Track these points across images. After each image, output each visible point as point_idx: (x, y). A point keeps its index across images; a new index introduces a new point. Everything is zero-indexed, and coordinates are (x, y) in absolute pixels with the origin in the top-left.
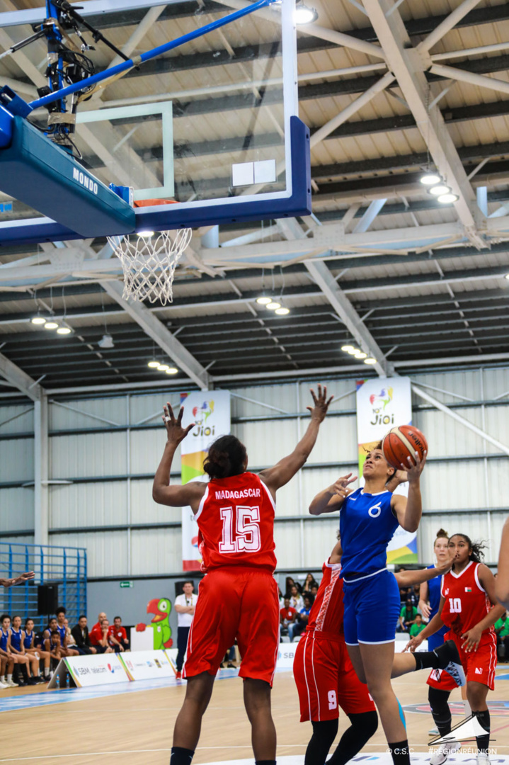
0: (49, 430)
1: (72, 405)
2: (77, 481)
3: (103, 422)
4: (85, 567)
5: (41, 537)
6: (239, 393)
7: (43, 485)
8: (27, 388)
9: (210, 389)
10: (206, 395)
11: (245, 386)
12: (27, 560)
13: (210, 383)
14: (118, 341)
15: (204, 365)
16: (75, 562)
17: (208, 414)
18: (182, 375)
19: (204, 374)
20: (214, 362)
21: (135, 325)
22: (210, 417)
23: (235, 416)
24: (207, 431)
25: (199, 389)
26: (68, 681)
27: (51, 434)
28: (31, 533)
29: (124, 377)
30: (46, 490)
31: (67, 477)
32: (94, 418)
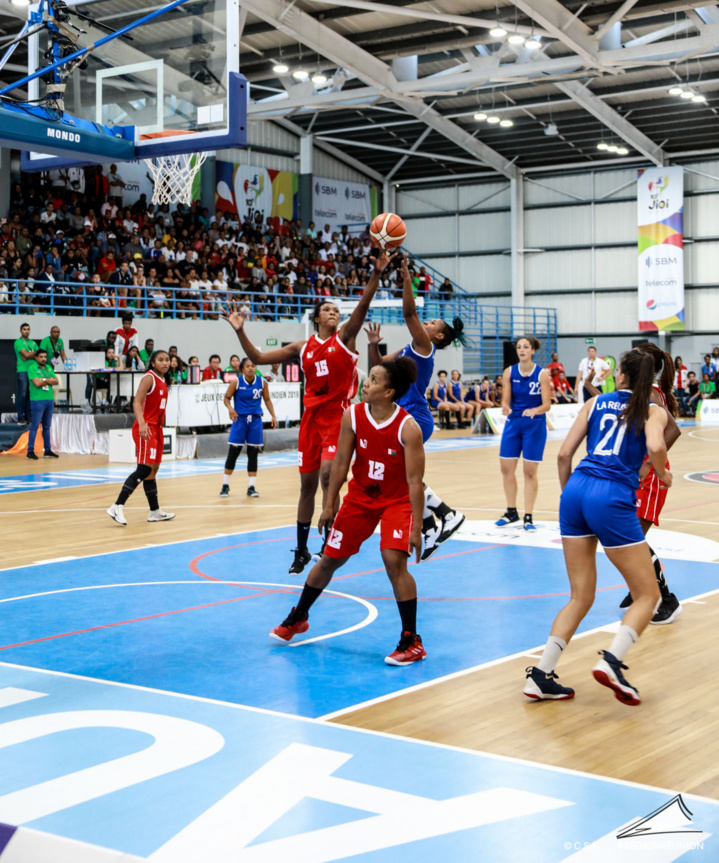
0: (524, 204)
1: (544, 182)
2: (548, 250)
3: (571, 197)
4: (556, 325)
5: (518, 298)
6: (694, 168)
7: (519, 253)
8: (503, 168)
9: (665, 165)
10: (661, 171)
11: (699, 162)
12: (497, 318)
13: (665, 160)
14: (561, 127)
15: (658, 143)
16: (545, 320)
17: (662, 189)
18: (634, 153)
19: (658, 151)
20: (666, 140)
21: (584, 111)
22: (665, 191)
23: (689, 189)
24: (662, 205)
25: (655, 165)
26: (487, 429)
27: (526, 208)
28: (508, 294)
29: (588, 156)
30: (522, 257)
31: (540, 245)
32: (563, 194)
